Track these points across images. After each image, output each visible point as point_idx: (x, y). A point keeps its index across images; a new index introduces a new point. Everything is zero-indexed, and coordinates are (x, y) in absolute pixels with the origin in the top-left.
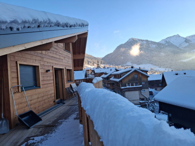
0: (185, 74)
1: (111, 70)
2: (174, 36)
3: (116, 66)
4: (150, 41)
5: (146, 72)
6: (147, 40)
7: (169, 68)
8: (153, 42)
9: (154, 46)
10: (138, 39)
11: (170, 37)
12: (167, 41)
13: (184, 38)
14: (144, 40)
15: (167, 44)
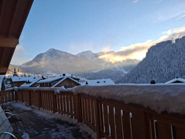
0: (105, 82)
1: (34, 78)
2: (88, 51)
3: (36, 75)
4: (68, 53)
5: (78, 80)
6: (66, 52)
7: (84, 77)
8: (71, 54)
9: (72, 58)
10: (57, 50)
11: (85, 52)
12: (82, 55)
13: (94, 54)
14: (63, 52)
15: (82, 58)
